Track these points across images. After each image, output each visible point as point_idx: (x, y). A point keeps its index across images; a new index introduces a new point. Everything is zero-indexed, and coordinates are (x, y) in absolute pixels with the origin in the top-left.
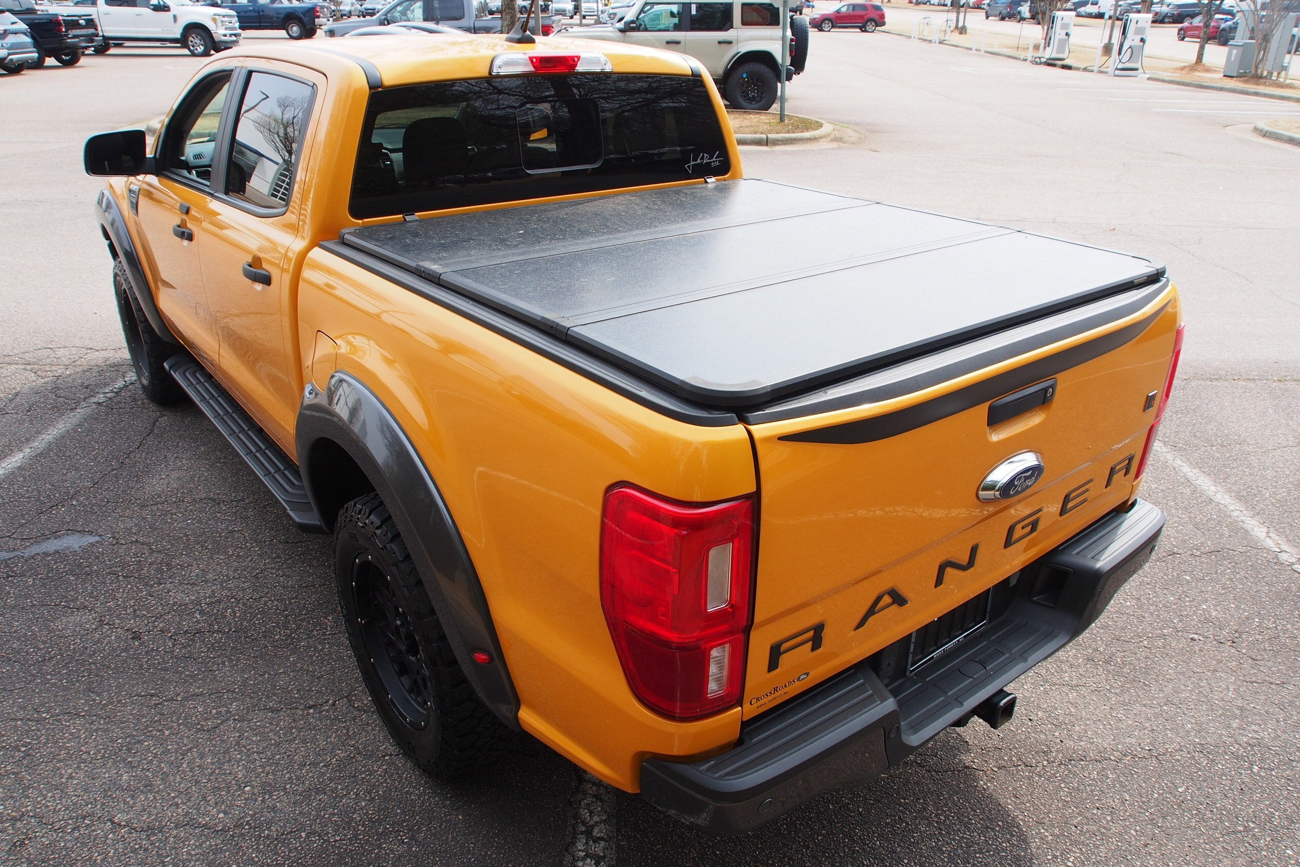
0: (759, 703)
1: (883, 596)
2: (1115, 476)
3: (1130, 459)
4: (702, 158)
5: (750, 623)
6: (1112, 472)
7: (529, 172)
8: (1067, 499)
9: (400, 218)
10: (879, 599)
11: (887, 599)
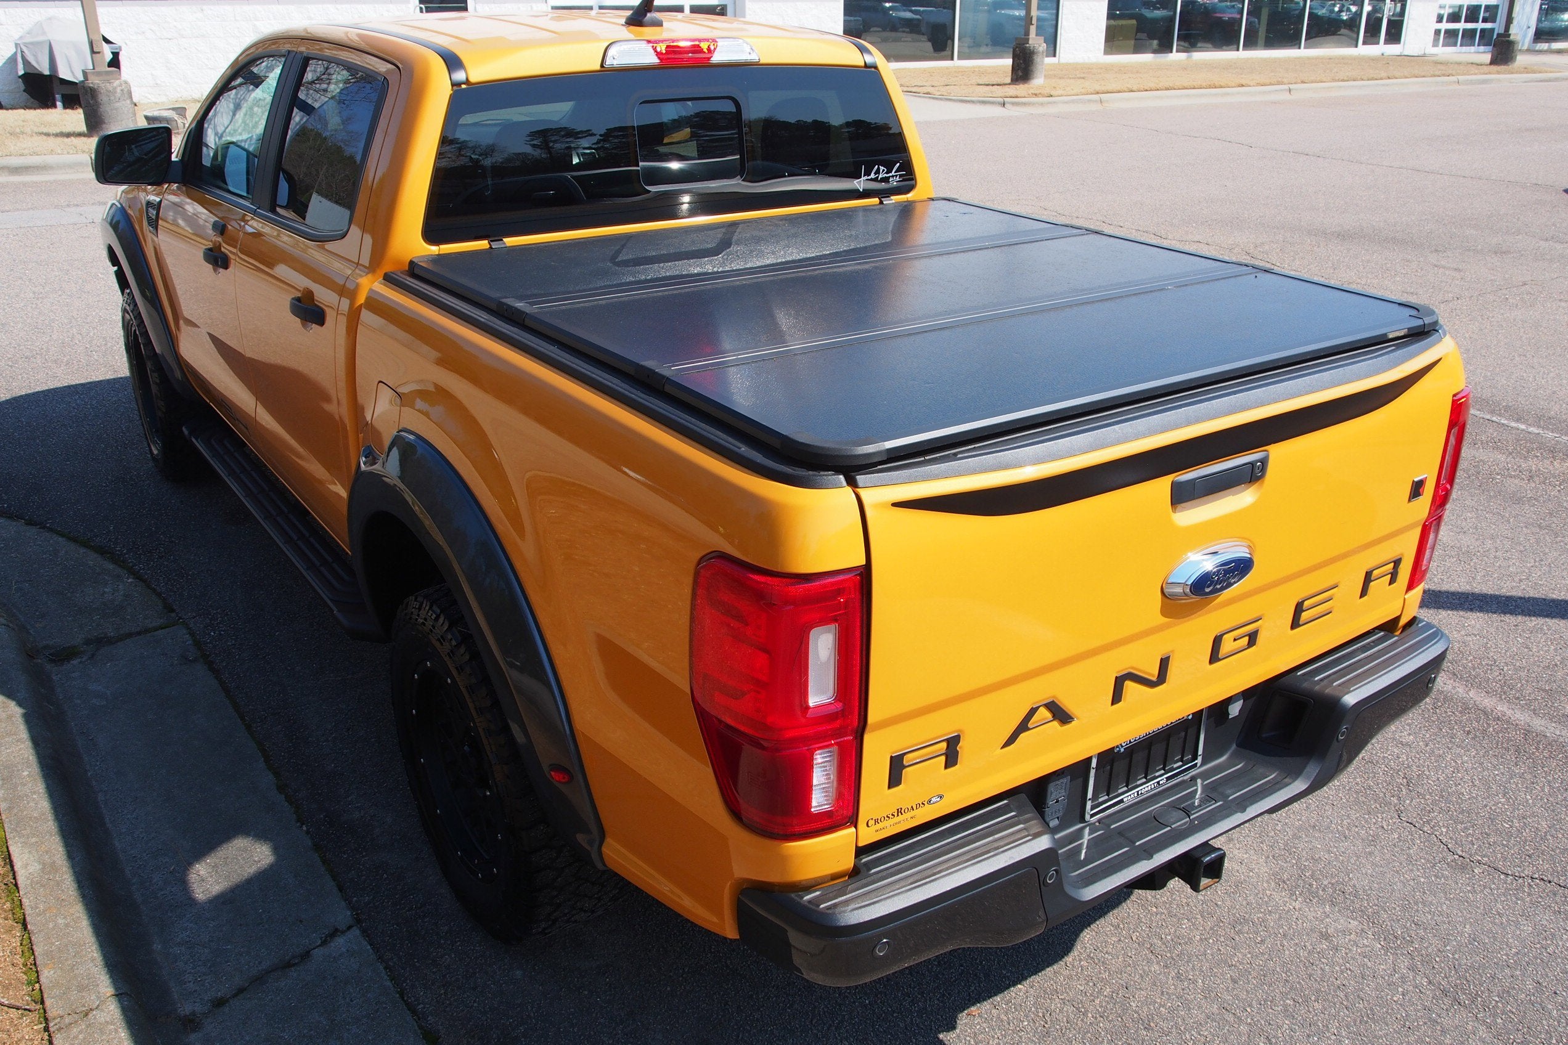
0: (878, 826)
1: (1038, 708)
2: (1372, 584)
3: (1397, 563)
4: (878, 172)
5: (862, 723)
6: (1368, 578)
7: (648, 188)
8: (1299, 608)
9: (485, 244)
10: (1033, 711)
11: (1044, 713)
